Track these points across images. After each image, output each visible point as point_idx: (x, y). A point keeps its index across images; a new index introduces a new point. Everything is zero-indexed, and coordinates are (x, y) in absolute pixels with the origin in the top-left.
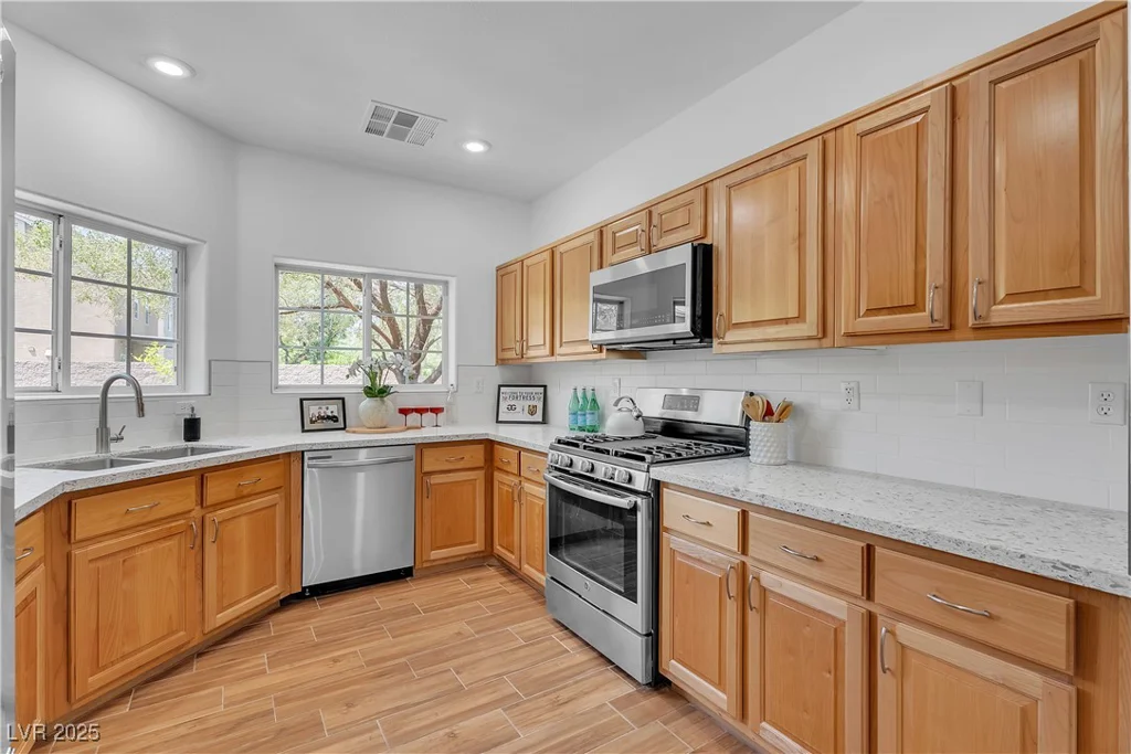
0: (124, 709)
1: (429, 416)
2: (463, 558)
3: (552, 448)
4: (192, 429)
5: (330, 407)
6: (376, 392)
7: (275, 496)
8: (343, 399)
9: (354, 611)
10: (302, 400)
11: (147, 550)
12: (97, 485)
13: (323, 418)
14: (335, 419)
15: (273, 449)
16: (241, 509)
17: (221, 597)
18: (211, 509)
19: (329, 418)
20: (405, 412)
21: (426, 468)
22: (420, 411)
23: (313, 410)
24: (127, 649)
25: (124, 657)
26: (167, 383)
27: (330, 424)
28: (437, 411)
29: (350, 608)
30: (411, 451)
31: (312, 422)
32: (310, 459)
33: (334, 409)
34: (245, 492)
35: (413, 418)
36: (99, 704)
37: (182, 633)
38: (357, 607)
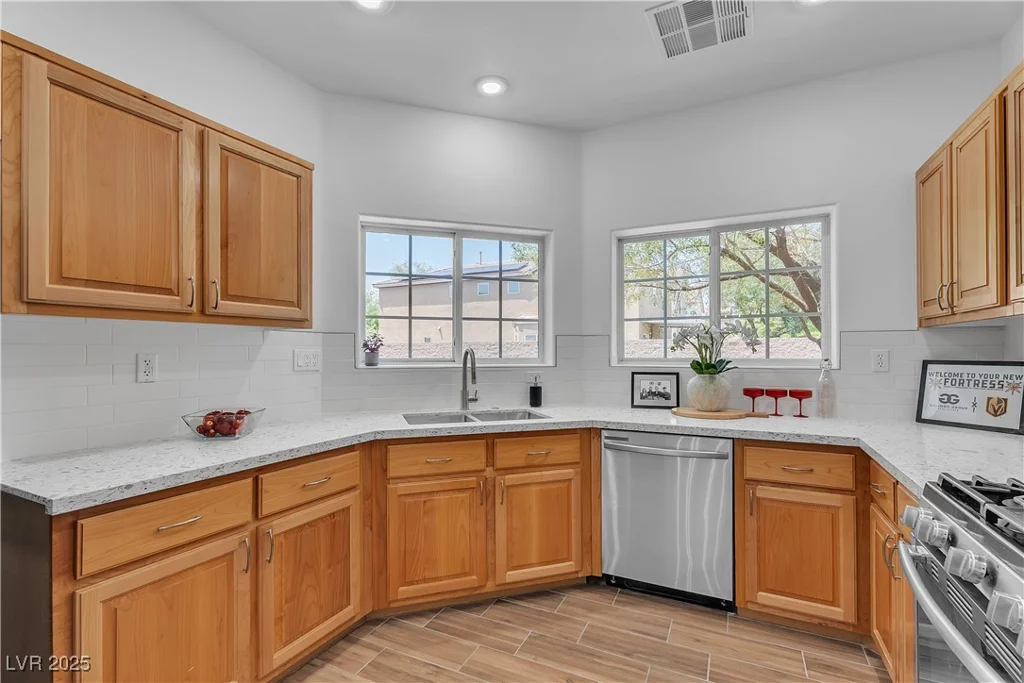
0: (420, 624)
1: (788, 403)
2: (816, 621)
3: (928, 491)
4: (536, 396)
5: (662, 382)
6: (708, 368)
7: (569, 472)
8: (677, 374)
9: (640, 626)
10: (633, 374)
11: (442, 497)
12: (398, 437)
13: (654, 394)
14: (666, 396)
15: (564, 423)
16: (530, 477)
17: (510, 556)
18: (502, 472)
19: (661, 395)
20: (752, 393)
21: (750, 473)
22: (776, 394)
23: (645, 384)
24: (428, 574)
25: (425, 580)
26: (532, 357)
27: (662, 402)
28: (801, 395)
29: (638, 620)
30: (726, 447)
31: (642, 398)
32: (606, 438)
33: (667, 385)
34: (537, 461)
35: (763, 403)
36: (411, 610)
37: (474, 577)
38: (646, 622)
